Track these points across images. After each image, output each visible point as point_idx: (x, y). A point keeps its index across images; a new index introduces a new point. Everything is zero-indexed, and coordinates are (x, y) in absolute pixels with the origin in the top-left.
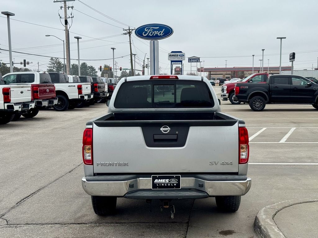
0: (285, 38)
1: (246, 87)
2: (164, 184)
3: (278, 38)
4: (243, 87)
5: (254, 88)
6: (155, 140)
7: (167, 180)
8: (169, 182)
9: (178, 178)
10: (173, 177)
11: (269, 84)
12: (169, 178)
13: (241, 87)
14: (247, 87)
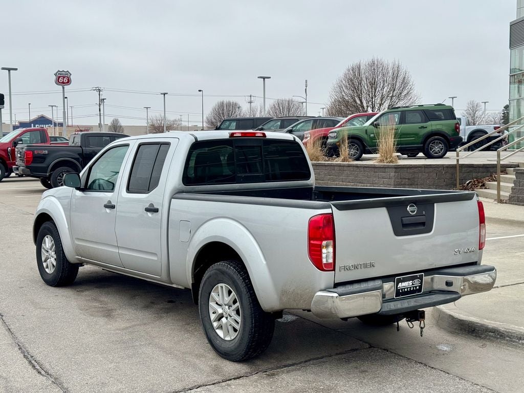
0: (16, 69)
1: (44, 151)
2: (407, 288)
3: (3, 69)
4: (39, 152)
5: (58, 154)
6: (405, 225)
7: (410, 282)
8: (413, 284)
9: (421, 278)
10: (416, 278)
11: (81, 147)
12: (412, 279)
13: (35, 151)
14: (46, 152)
